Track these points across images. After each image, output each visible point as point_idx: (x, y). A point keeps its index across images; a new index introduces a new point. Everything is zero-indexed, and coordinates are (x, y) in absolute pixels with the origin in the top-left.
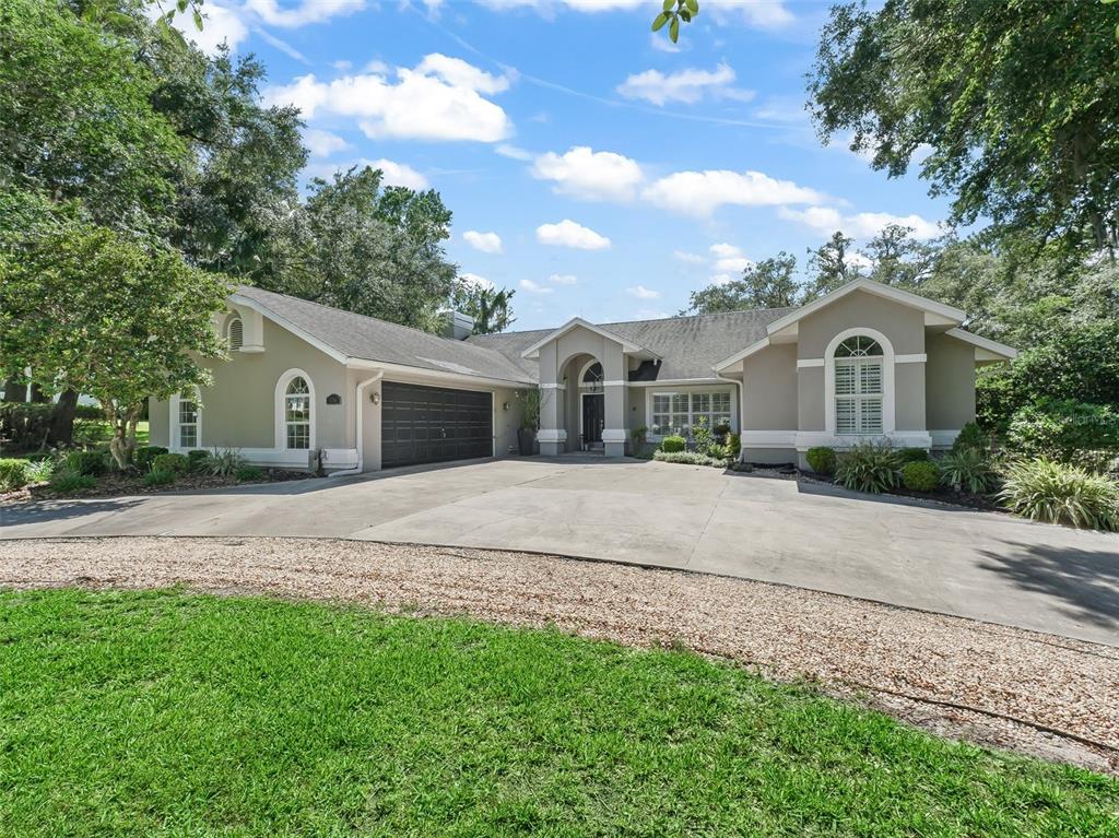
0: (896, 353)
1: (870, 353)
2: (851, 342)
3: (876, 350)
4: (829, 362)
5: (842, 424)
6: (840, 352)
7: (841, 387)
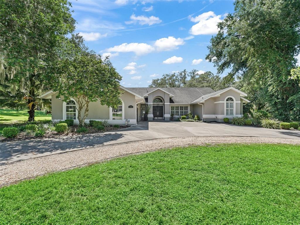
0: (236, 101)
1: (232, 101)
2: (229, 98)
3: (233, 100)
4: (225, 102)
5: (227, 114)
6: (227, 100)
7: (227, 107)
